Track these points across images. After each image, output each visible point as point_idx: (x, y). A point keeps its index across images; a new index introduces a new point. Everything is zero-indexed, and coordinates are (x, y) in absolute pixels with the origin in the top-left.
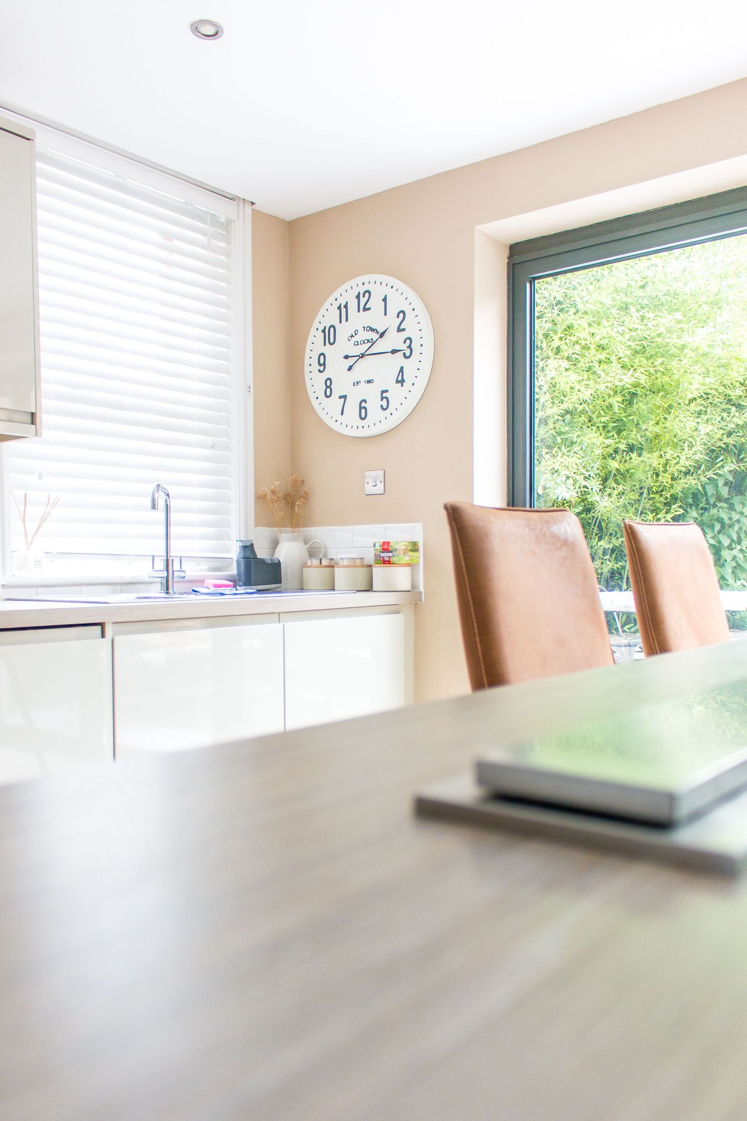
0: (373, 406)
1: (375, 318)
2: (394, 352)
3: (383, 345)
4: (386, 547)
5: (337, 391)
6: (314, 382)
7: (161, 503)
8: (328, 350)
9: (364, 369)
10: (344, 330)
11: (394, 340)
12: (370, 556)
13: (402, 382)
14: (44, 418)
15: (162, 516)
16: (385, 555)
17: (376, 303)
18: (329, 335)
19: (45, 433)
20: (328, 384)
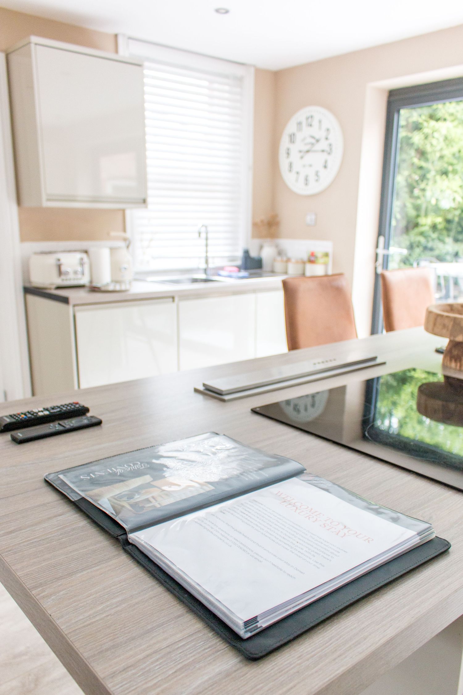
0: (312, 178)
1: (315, 131)
2: (323, 151)
3: (319, 147)
4: (313, 254)
5: (295, 168)
6: (284, 163)
7: (203, 235)
8: (292, 146)
9: (309, 158)
10: (299, 136)
11: (323, 145)
12: (305, 257)
13: (325, 167)
14: (149, 200)
15: (204, 242)
16: (312, 259)
17: (315, 123)
18: (292, 138)
19: (150, 207)
20: (291, 165)
